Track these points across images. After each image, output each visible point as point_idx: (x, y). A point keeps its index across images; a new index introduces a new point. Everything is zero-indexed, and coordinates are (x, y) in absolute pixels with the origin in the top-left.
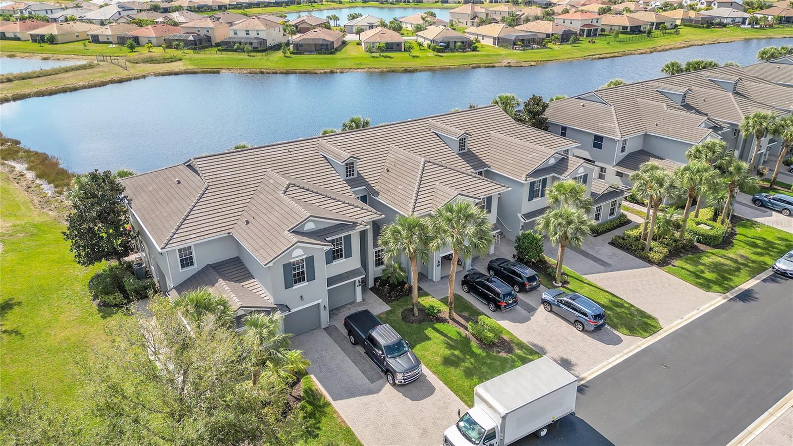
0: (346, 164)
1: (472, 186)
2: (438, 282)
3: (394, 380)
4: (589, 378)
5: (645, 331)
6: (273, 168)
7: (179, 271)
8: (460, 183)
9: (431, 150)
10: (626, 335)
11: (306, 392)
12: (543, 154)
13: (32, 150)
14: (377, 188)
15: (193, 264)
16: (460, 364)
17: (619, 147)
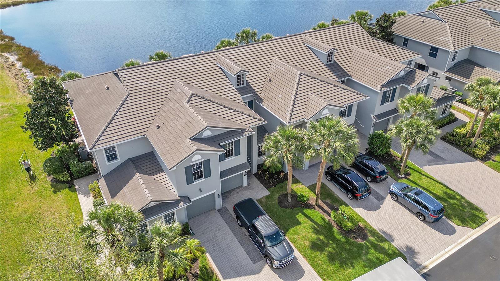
0: (238, 76)
1: (338, 96)
2: (306, 170)
3: (272, 264)
4: (431, 267)
5: (474, 222)
6: (180, 78)
7: (106, 164)
8: (328, 93)
9: (305, 62)
10: (459, 225)
11: (201, 270)
12: (395, 67)
13: (22, 45)
14: (261, 95)
15: (117, 159)
16: (324, 249)
17: (450, 57)
